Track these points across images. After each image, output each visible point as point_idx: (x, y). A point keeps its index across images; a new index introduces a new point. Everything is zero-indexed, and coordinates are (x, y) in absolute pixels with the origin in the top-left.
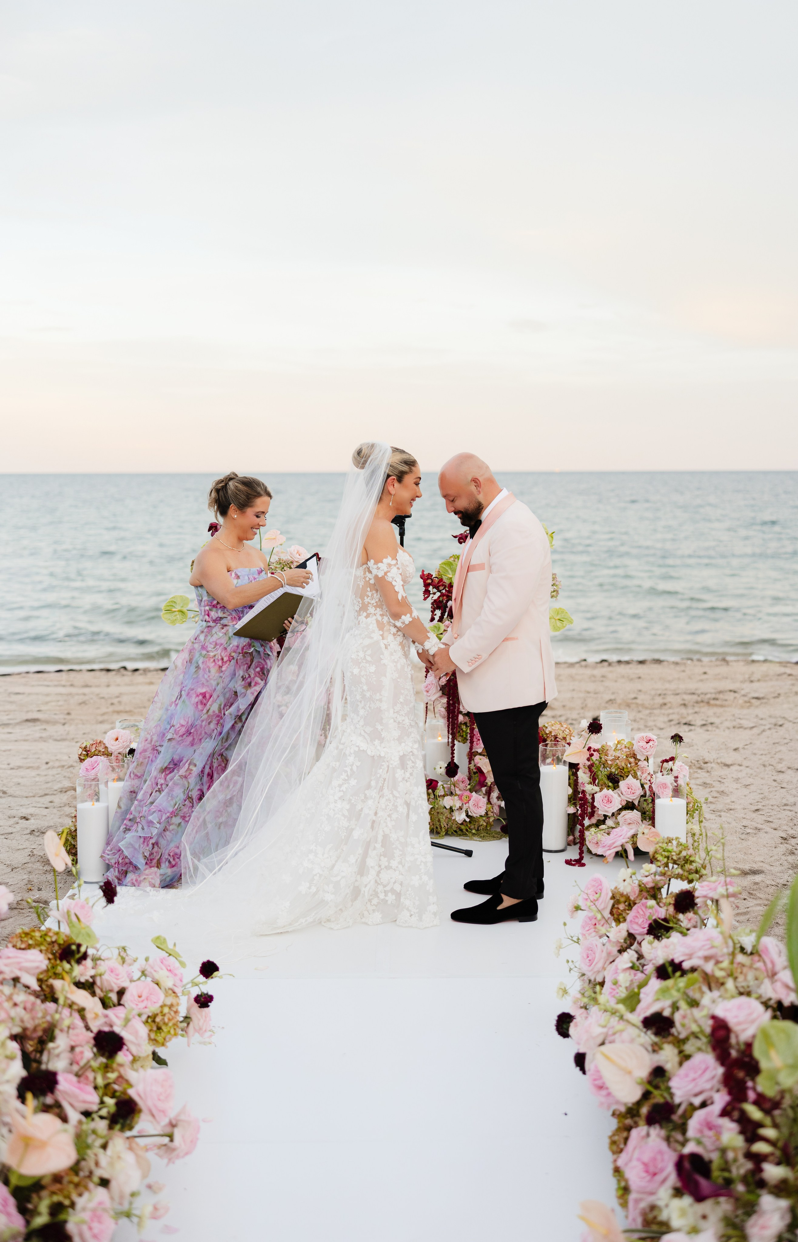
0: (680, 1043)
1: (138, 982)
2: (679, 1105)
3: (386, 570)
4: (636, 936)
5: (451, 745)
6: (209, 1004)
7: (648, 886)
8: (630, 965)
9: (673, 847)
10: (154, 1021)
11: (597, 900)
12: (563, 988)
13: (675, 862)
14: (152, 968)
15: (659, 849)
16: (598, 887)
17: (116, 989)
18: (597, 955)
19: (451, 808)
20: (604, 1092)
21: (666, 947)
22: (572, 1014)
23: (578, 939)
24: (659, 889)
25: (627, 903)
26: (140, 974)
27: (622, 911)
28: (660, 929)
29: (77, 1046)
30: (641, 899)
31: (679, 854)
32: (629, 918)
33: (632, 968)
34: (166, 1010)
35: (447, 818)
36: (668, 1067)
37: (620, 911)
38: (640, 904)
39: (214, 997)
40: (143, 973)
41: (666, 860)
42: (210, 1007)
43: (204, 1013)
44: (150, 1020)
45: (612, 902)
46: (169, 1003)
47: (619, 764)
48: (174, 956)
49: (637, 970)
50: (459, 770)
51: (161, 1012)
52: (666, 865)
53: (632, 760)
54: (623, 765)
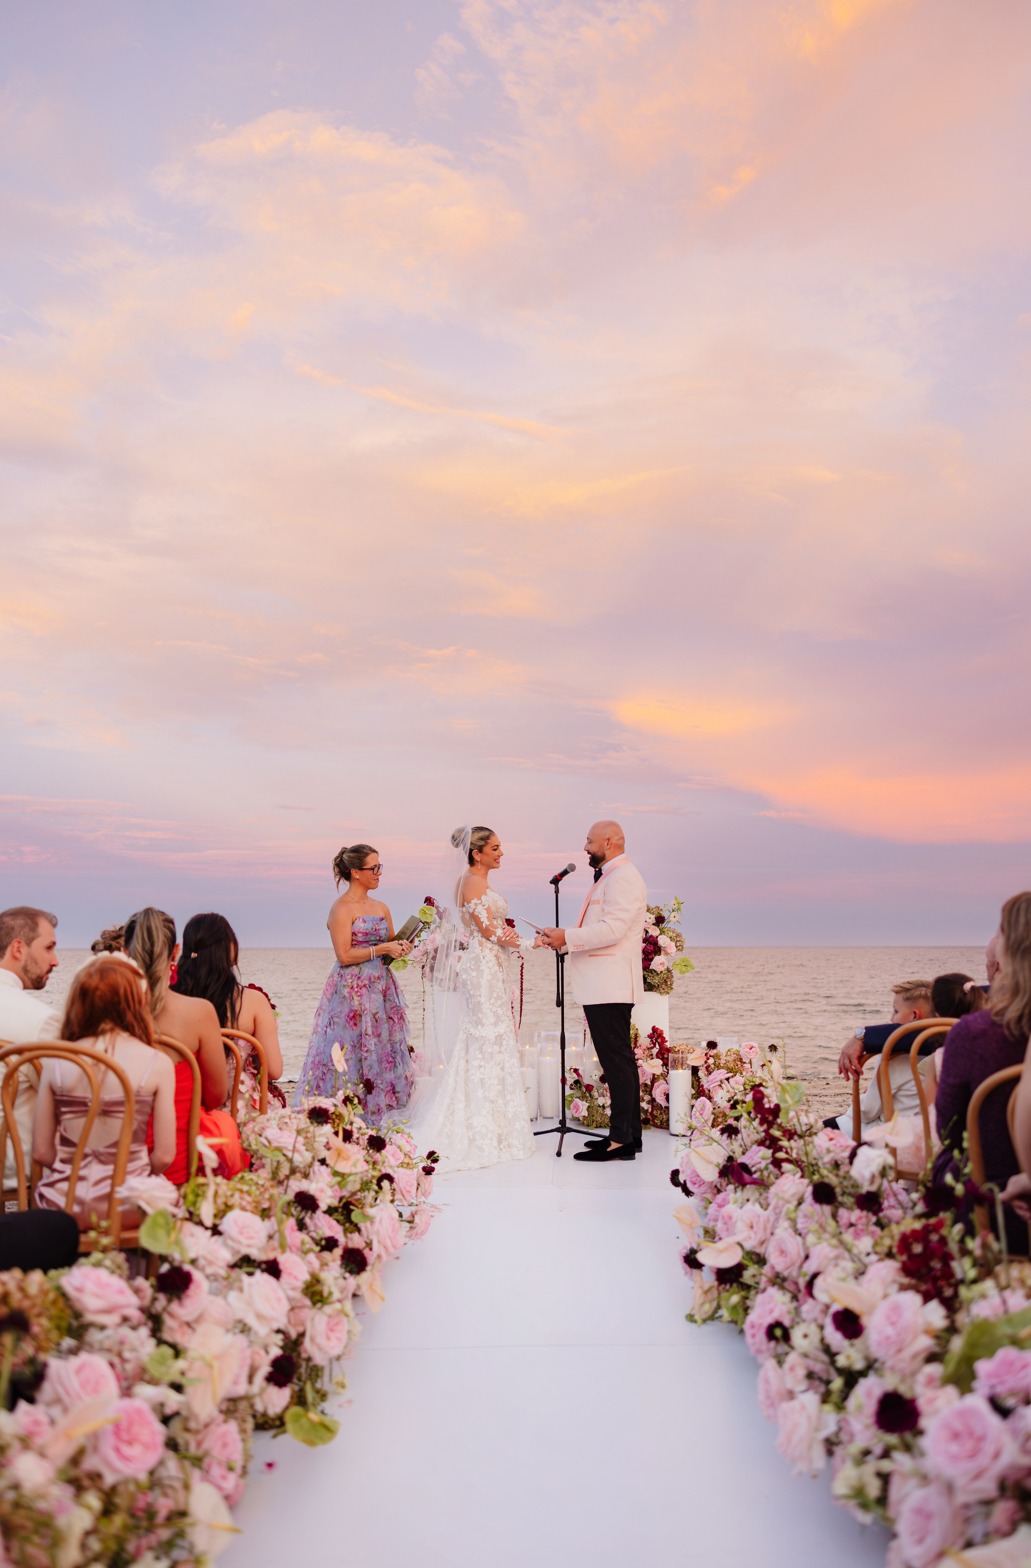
3: (474, 907)
47: (729, 1065)
53: (739, 1063)
54: (732, 1066)
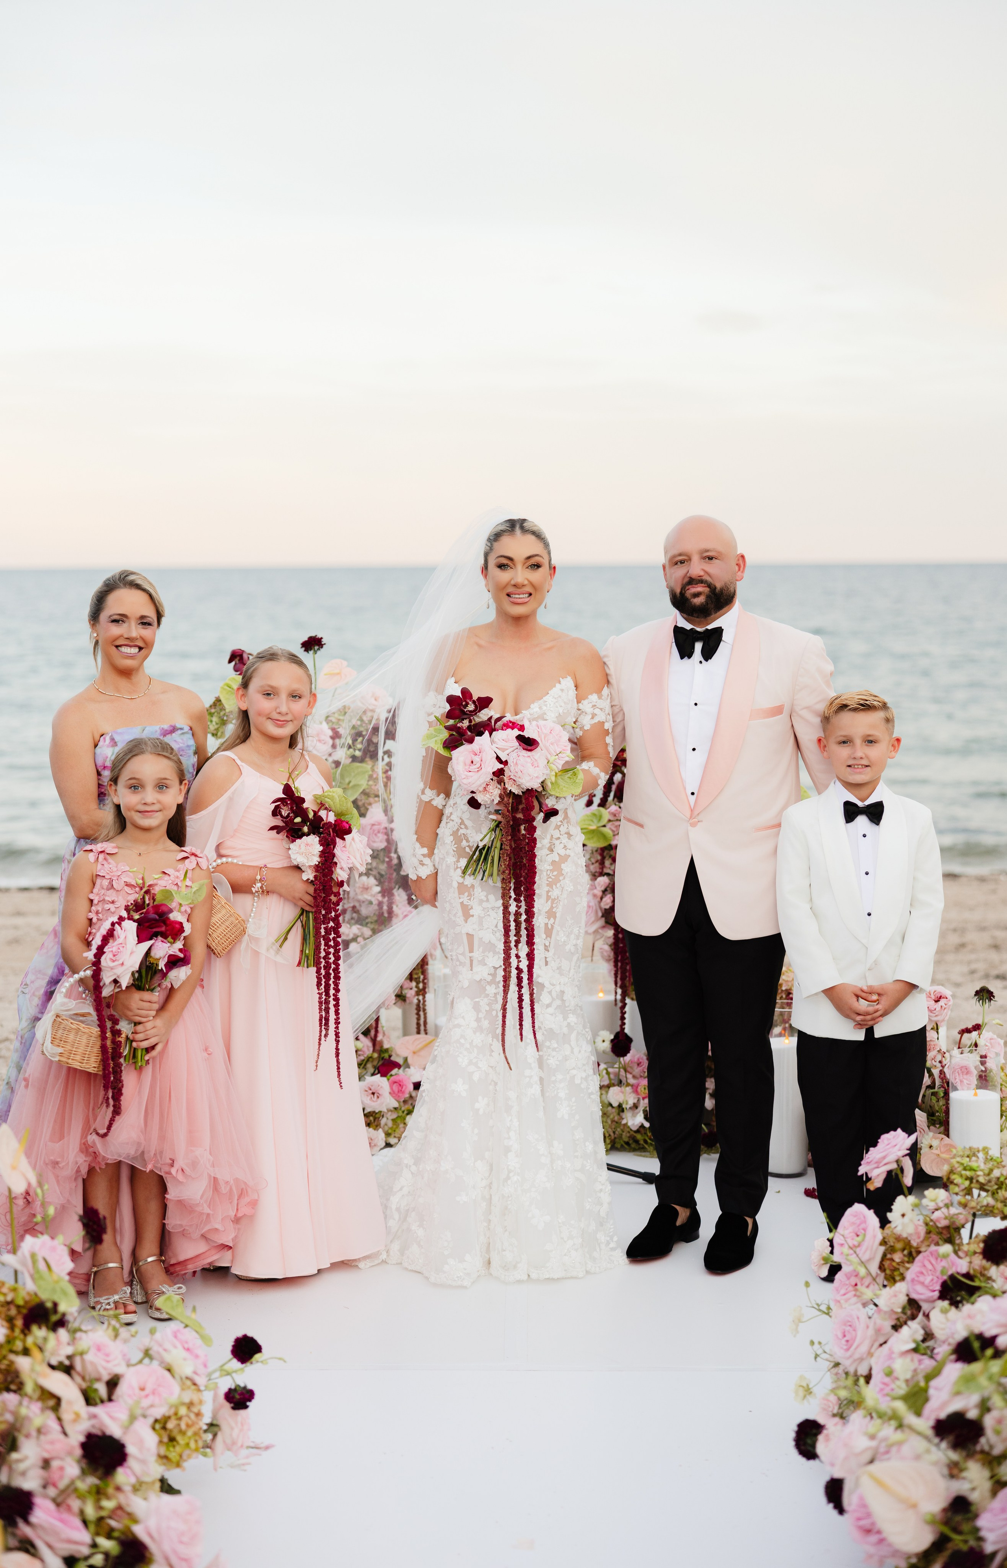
0: (992, 1461)
1: (140, 1367)
2: (994, 1554)
4: (922, 1304)
5: (620, 1004)
6: (248, 1403)
7: (939, 1225)
8: (913, 1346)
9: (979, 1163)
10: (164, 1428)
11: (859, 1245)
12: (805, 1385)
13: (982, 1188)
14: (160, 1345)
15: (957, 1165)
16: (859, 1225)
17: (106, 1377)
18: (859, 1333)
19: (620, 1106)
20: (874, 1538)
21: (970, 1317)
22: (821, 1421)
23: (829, 1308)
24: (958, 1230)
25: (906, 1252)
26: (140, 1355)
27: (898, 1264)
28: (960, 1289)
29: (52, 1458)
30: (929, 1246)
31: (989, 1174)
32: (909, 1275)
33: (915, 1350)
34: (183, 1411)
35: (613, 1121)
36: (974, 1497)
37: (894, 1264)
38: (927, 1253)
39: (256, 1392)
40: (147, 1353)
41: (967, 1183)
42: (249, 1410)
43: (239, 1419)
44: (158, 1426)
45: (882, 1249)
46: (187, 1400)
48: (192, 1328)
49: (923, 1354)
50: (633, 1045)
51: (176, 1414)
52: (969, 1191)
